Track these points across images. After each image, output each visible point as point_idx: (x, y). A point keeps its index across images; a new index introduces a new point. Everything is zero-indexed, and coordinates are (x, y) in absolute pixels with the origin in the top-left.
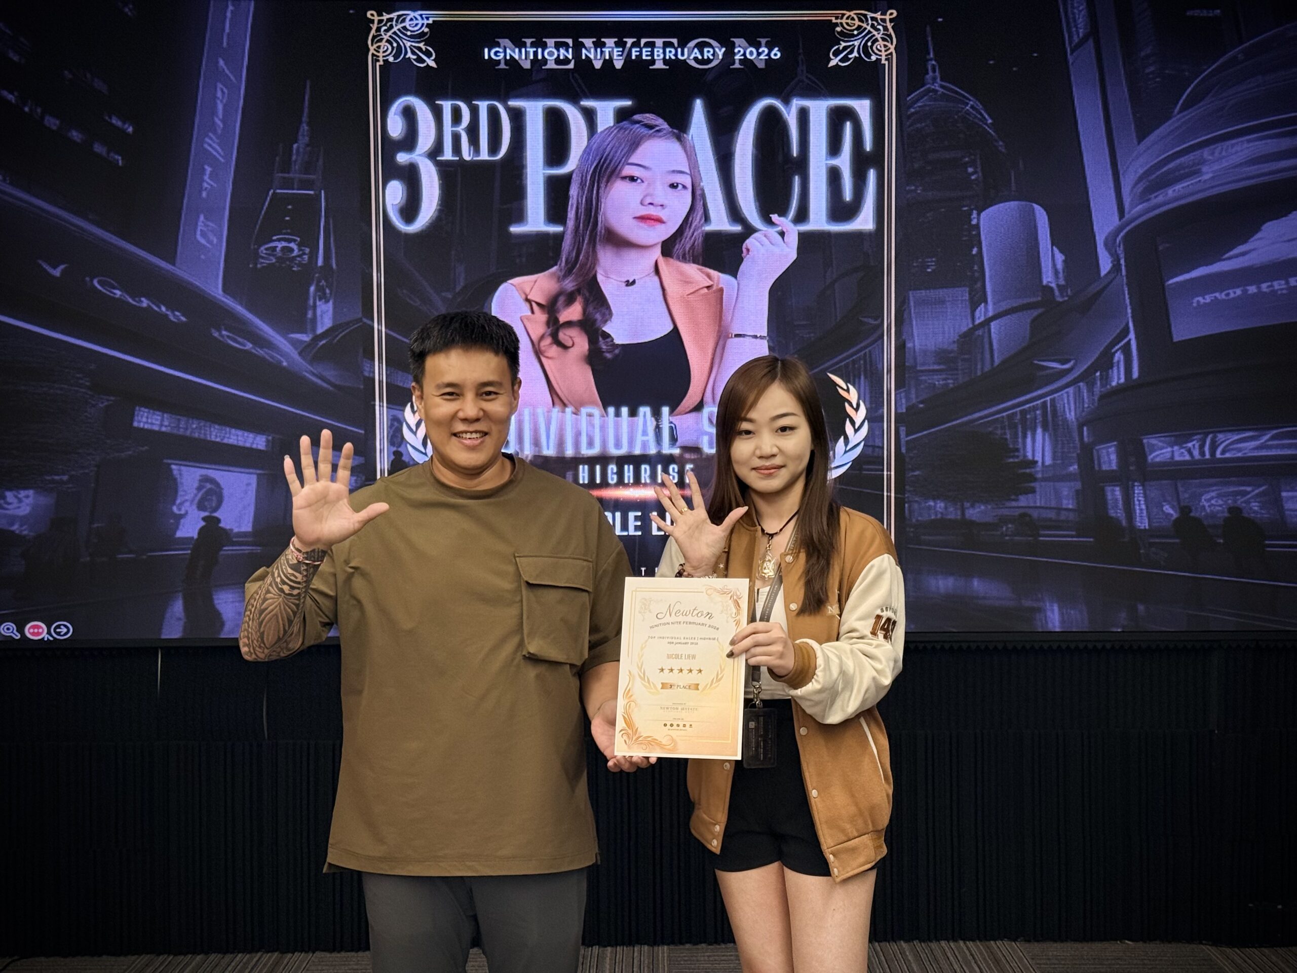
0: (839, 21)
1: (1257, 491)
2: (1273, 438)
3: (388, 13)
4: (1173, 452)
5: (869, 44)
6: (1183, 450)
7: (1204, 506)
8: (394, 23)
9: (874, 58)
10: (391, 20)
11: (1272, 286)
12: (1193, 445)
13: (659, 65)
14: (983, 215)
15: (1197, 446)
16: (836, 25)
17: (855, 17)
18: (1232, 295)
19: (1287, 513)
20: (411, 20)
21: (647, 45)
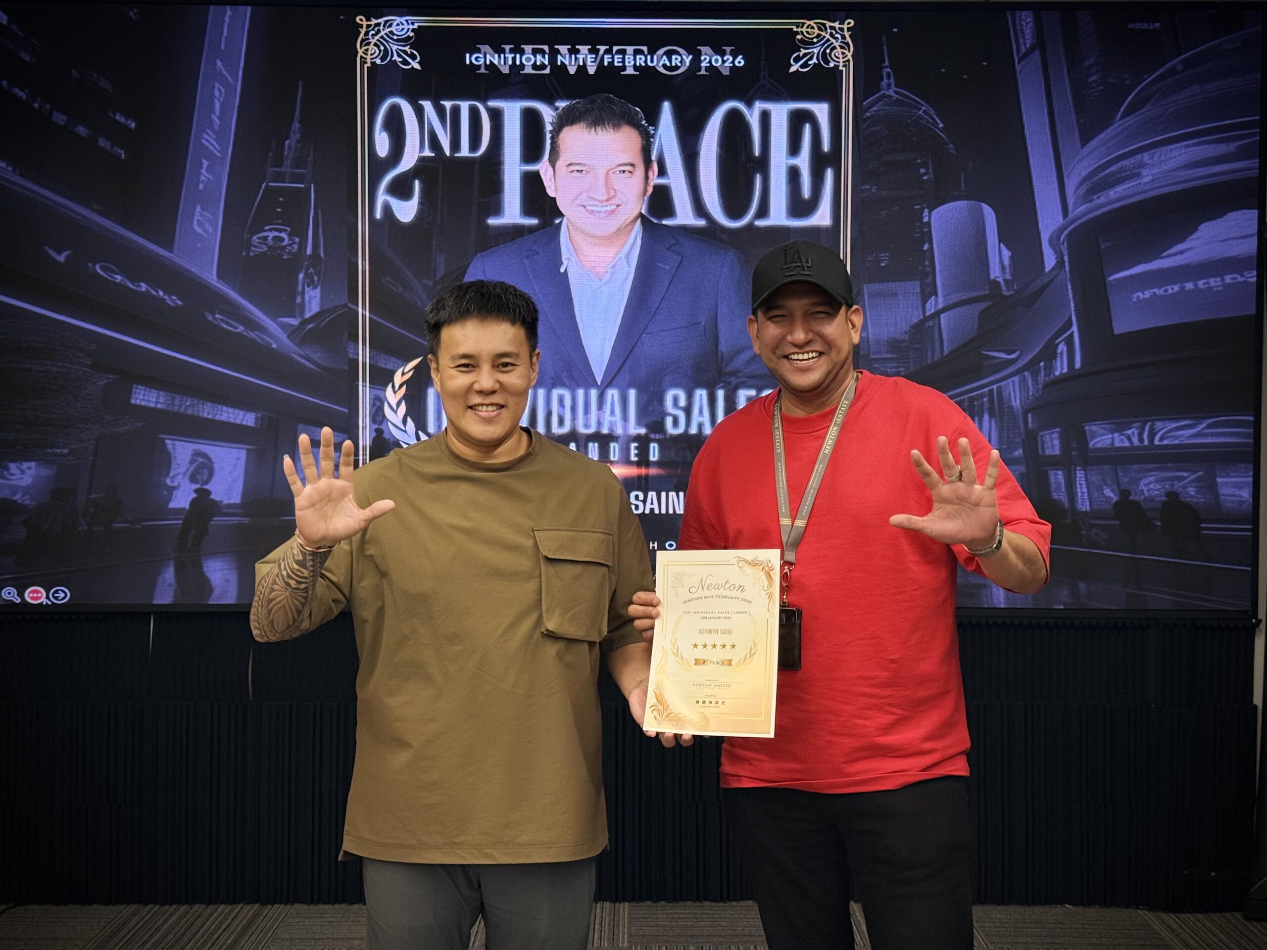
0: (799, 29)
1: (1193, 477)
2: (1209, 427)
3: (377, 18)
4: (1113, 439)
5: (828, 51)
6: (1122, 437)
7: (1142, 491)
8: (381, 28)
9: (832, 65)
10: (378, 25)
11: (1208, 283)
12: (1133, 432)
13: (630, 71)
14: (934, 213)
15: (1136, 432)
16: (797, 33)
17: (815, 26)
18: (1170, 291)
19: (1222, 497)
20: (398, 25)
21: (618, 52)
